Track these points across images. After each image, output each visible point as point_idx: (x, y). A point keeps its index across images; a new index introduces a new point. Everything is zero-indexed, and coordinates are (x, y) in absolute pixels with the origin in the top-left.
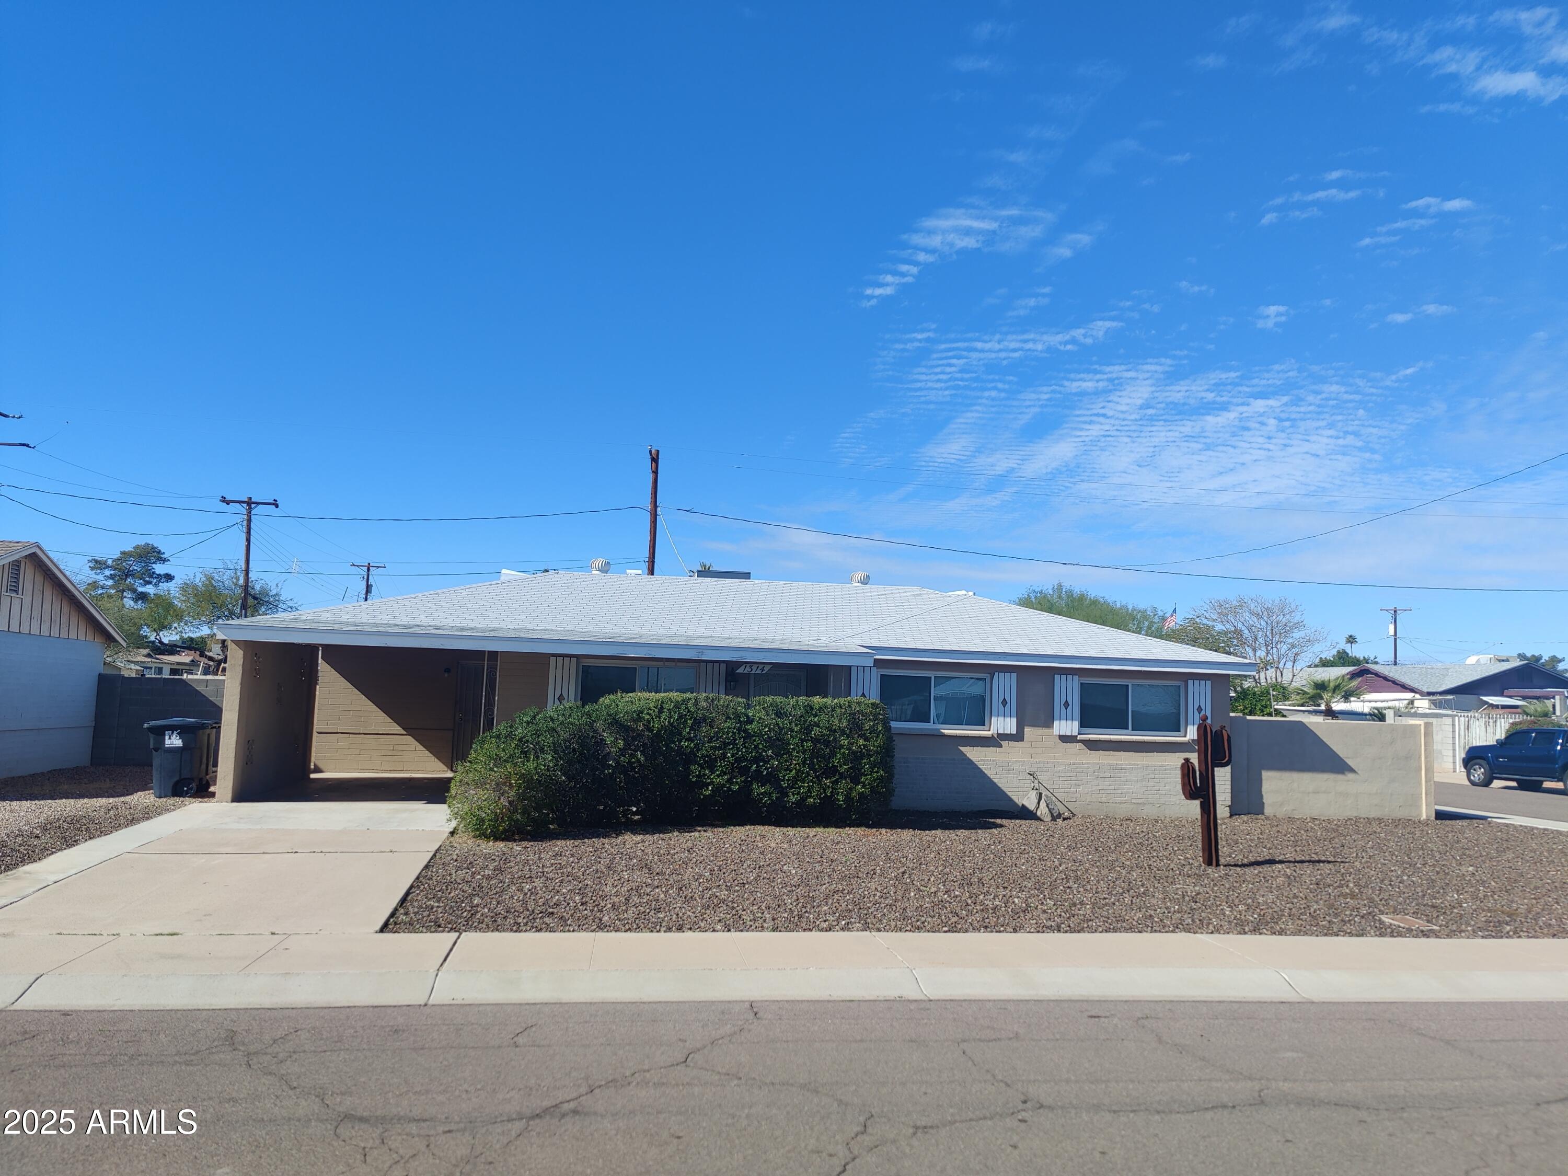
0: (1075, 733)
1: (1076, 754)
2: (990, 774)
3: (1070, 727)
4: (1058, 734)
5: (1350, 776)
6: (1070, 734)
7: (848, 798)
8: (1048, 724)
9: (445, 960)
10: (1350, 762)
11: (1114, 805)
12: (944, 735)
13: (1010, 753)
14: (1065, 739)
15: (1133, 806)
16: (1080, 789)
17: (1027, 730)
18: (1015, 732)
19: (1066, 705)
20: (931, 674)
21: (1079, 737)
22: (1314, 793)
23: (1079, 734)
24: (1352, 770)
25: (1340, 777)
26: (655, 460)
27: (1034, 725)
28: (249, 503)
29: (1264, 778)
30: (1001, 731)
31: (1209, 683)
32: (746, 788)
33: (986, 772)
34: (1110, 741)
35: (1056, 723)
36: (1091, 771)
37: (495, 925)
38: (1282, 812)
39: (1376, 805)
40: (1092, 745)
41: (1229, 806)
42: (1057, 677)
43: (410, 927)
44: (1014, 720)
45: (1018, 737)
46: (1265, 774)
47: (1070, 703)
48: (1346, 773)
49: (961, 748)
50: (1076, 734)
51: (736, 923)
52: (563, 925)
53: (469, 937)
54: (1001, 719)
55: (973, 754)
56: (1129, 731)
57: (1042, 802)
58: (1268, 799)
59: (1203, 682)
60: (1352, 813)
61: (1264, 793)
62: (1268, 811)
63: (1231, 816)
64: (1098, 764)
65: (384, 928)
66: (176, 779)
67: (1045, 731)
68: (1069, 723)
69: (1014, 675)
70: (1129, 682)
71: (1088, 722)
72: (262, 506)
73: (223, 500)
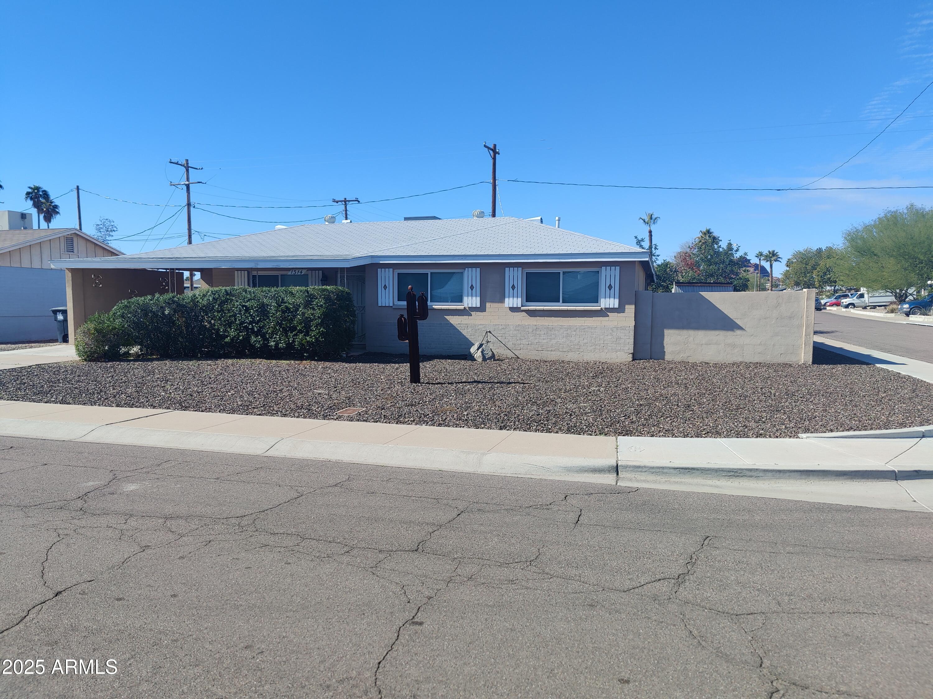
0: (519, 305)
1: (521, 319)
2: (464, 332)
3: (516, 302)
4: (507, 306)
5: (738, 332)
6: (516, 306)
8: (502, 301)
10: (739, 322)
11: (547, 352)
12: (436, 309)
13: (477, 318)
14: (513, 309)
15: (560, 353)
16: (524, 342)
17: (488, 305)
18: (479, 306)
20: (428, 271)
21: (523, 308)
22: (706, 344)
23: (522, 306)
24: (740, 328)
25: (730, 333)
26: (494, 151)
27: (493, 301)
29: (665, 334)
30: (470, 306)
31: (618, 268)
33: (461, 331)
34: (544, 310)
35: (507, 300)
36: (530, 330)
38: (678, 358)
39: (759, 353)
40: (532, 313)
41: (632, 353)
42: (507, 269)
44: (478, 299)
45: (482, 309)
46: (667, 332)
47: (516, 286)
48: (735, 330)
49: (447, 317)
50: (520, 306)
54: (470, 298)
55: (454, 320)
56: (560, 303)
57: (480, 350)
58: (668, 348)
59: (613, 268)
61: (665, 345)
62: (668, 357)
63: (633, 360)
64: (536, 325)
67: (499, 305)
68: (515, 299)
69: (478, 270)
70: (561, 271)
71: (529, 298)
72: (351, 202)
73: (334, 201)
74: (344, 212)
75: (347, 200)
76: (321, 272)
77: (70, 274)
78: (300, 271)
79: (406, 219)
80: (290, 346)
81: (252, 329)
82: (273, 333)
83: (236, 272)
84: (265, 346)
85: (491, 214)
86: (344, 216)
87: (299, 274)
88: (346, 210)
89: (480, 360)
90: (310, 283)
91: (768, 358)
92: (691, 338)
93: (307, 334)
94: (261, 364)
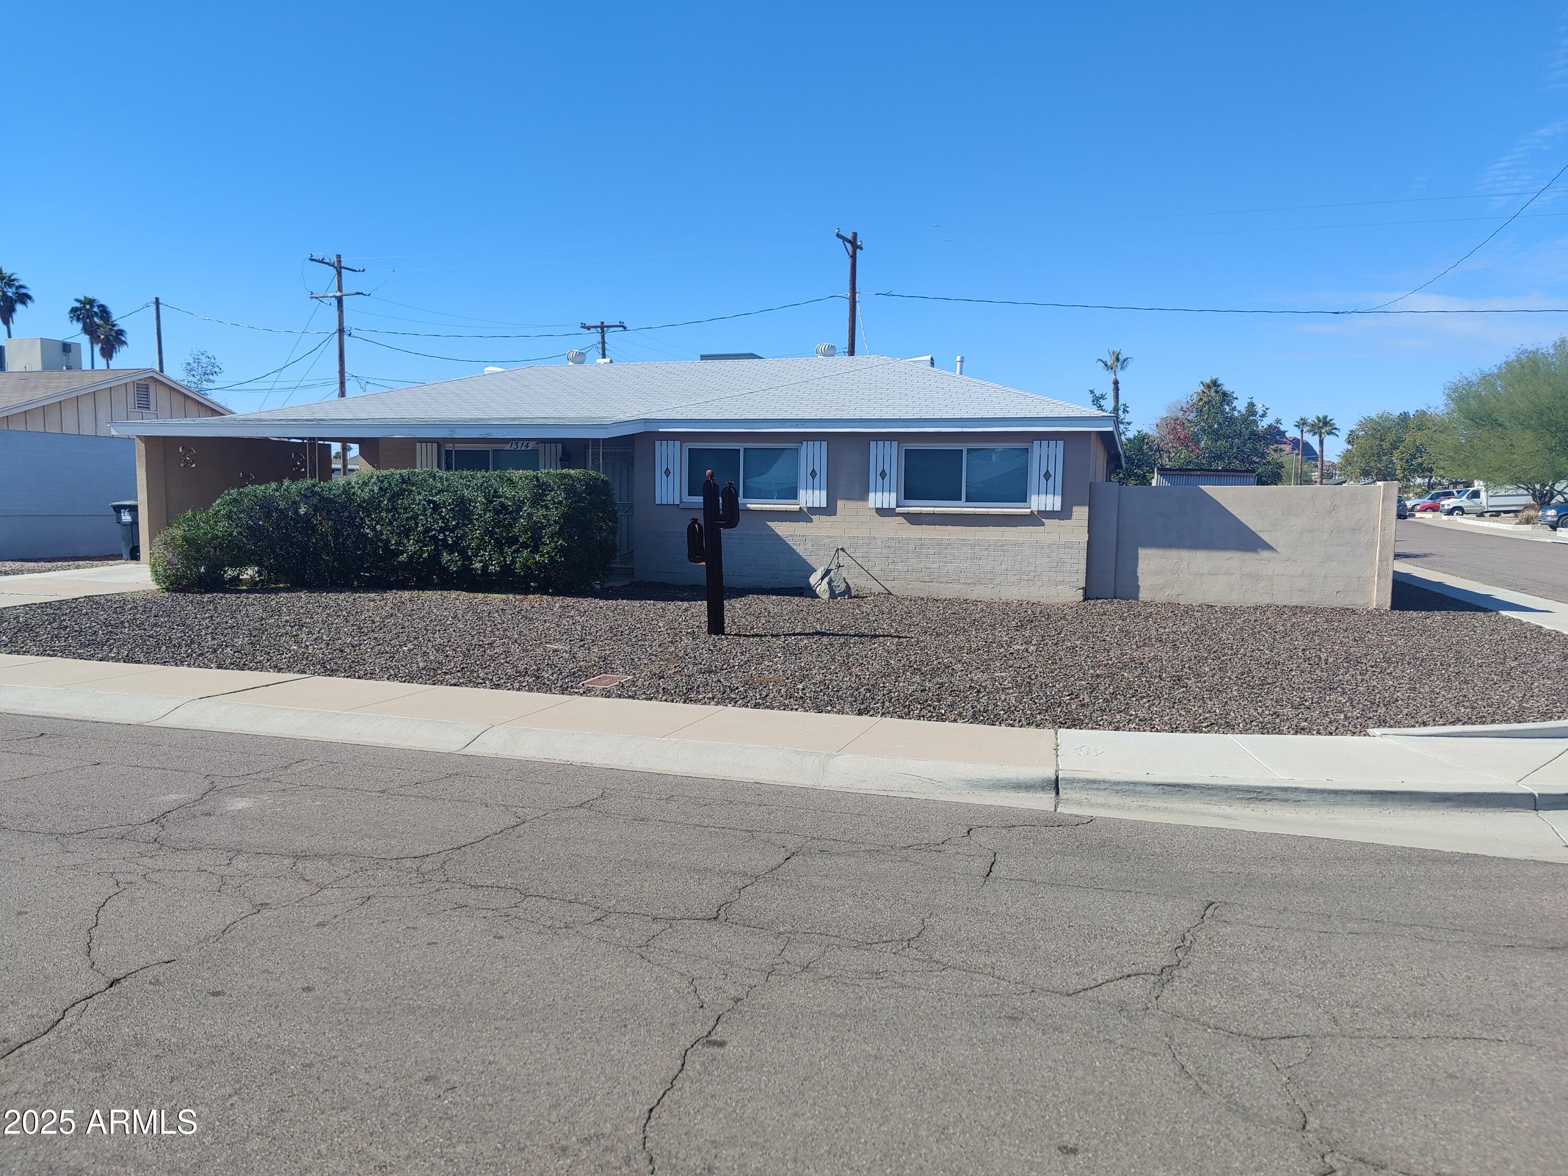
0: (893, 505)
1: (896, 528)
2: (800, 550)
3: (888, 499)
4: (873, 506)
5: (1265, 554)
6: (887, 507)
8: (863, 496)
10: (1265, 537)
11: (938, 585)
12: (749, 510)
13: (821, 526)
14: (882, 512)
15: (961, 586)
16: (900, 567)
17: (840, 504)
18: (825, 506)
19: (883, 474)
20: (740, 446)
21: (899, 510)
22: (1210, 574)
23: (898, 506)
24: (1268, 547)
25: (1250, 556)
26: (854, 244)
27: (848, 498)
29: (1140, 556)
30: (810, 505)
31: (1061, 444)
33: (795, 547)
34: (934, 514)
35: (872, 495)
36: (911, 547)
38: (1161, 597)
39: (1300, 590)
40: (914, 519)
41: (1083, 588)
42: (873, 444)
44: (824, 493)
45: (829, 510)
46: (1142, 552)
47: (888, 472)
48: (1259, 550)
49: (769, 523)
50: (895, 507)
54: (810, 492)
55: (782, 529)
56: (963, 502)
57: (826, 580)
58: (1145, 580)
59: (1052, 443)
60: (1265, 600)
61: (1139, 575)
62: (1144, 595)
63: (1085, 599)
64: (920, 539)
67: (861, 503)
68: (886, 494)
69: (824, 444)
70: (964, 447)
71: (910, 493)
72: (612, 329)
73: (584, 326)
74: (600, 346)
75: (605, 324)
76: (559, 446)
77: (143, 445)
78: (525, 443)
79: (703, 357)
80: (507, 570)
81: (445, 540)
82: (478, 548)
83: (418, 445)
84: (466, 569)
85: (847, 350)
86: (601, 351)
87: (524, 448)
88: (603, 343)
89: (826, 596)
90: (541, 463)
91: (1315, 599)
92: (1184, 564)
93: (536, 550)
94: (458, 599)
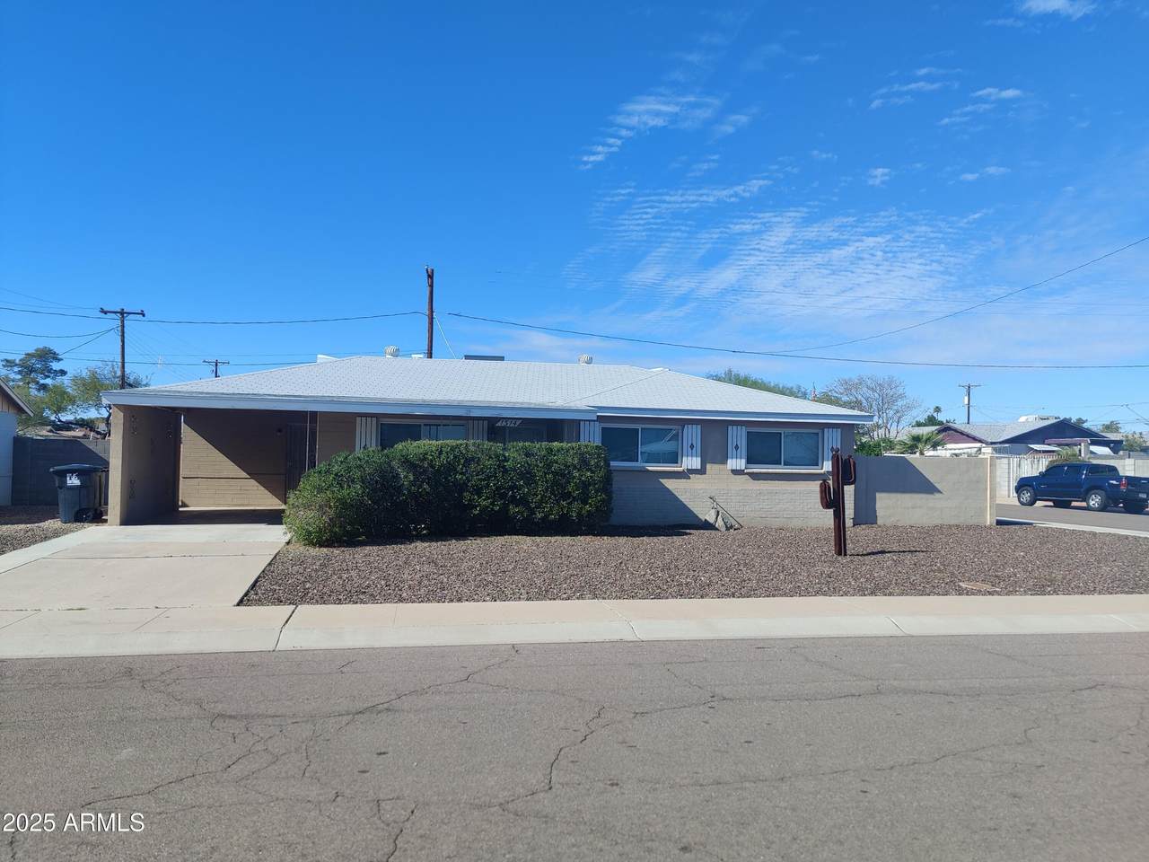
0: (743, 468)
1: (743, 482)
2: (683, 498)
3: (740, 463)
4: (731, 469)
5: (938, 495)
6: (739, 469)
7: (579, 514)
8: (724, 462)
9: (287, 622)
10: (938, 485)
11: (770, 519)
12: (648, 471)
13: (696, 483)
14: (735, 472)
15: (784, 519)
16: (747, 508)
17: (708, 466)
18: (700, 468)
19: (737, 447)
20: (639, 427)
21: (746, 471)
22: (912, 507)
23: (746, 469)
24: (939, 492)
25: (930, 496)
26: (431, 276)
27: (713, 463)
28: (122, 313)
29: (877, 498)
30: (690, 467)
31: (839, 430)
32: (505, 508)
33: (678, 496)
34: (767, 473)
35: (729, 461)
36: (754, 495)
37: (322, 600)
38: (889, 522)
39: (955, 516)
40: (755, 476)
42: (730, 428)
43: (259, 602)
44: (699, 459)
45: (702, 471)
46: (878, 495)
47: (740, 446)
48: (935, 493)
49: (662, 481)
51: (500, 595)
52: (373, 599)
53: (303, 609)
54: (689, 458)
55: (670, 484)
56: (782, 466)
57: (720, 517)
58: (880, 513)
59: (834, 429)
60: (938, 522)
61: (877, 509)
62: (880, 521)
63: (854, 525)
64: (759, 490)
65: (240, 603)
66: (77, 509)
67: (722, 466)
68: (738, 460)
69: (699, 427)
71: (751, 460)
75: (125, 311)
77: (122, 414)
79: (467, 357)
83: (358, 419)
91: (961, 520)
92: (899, 503)
